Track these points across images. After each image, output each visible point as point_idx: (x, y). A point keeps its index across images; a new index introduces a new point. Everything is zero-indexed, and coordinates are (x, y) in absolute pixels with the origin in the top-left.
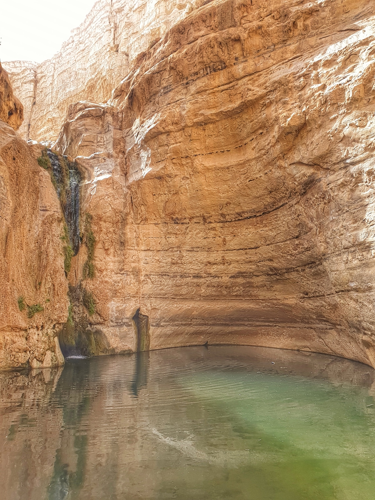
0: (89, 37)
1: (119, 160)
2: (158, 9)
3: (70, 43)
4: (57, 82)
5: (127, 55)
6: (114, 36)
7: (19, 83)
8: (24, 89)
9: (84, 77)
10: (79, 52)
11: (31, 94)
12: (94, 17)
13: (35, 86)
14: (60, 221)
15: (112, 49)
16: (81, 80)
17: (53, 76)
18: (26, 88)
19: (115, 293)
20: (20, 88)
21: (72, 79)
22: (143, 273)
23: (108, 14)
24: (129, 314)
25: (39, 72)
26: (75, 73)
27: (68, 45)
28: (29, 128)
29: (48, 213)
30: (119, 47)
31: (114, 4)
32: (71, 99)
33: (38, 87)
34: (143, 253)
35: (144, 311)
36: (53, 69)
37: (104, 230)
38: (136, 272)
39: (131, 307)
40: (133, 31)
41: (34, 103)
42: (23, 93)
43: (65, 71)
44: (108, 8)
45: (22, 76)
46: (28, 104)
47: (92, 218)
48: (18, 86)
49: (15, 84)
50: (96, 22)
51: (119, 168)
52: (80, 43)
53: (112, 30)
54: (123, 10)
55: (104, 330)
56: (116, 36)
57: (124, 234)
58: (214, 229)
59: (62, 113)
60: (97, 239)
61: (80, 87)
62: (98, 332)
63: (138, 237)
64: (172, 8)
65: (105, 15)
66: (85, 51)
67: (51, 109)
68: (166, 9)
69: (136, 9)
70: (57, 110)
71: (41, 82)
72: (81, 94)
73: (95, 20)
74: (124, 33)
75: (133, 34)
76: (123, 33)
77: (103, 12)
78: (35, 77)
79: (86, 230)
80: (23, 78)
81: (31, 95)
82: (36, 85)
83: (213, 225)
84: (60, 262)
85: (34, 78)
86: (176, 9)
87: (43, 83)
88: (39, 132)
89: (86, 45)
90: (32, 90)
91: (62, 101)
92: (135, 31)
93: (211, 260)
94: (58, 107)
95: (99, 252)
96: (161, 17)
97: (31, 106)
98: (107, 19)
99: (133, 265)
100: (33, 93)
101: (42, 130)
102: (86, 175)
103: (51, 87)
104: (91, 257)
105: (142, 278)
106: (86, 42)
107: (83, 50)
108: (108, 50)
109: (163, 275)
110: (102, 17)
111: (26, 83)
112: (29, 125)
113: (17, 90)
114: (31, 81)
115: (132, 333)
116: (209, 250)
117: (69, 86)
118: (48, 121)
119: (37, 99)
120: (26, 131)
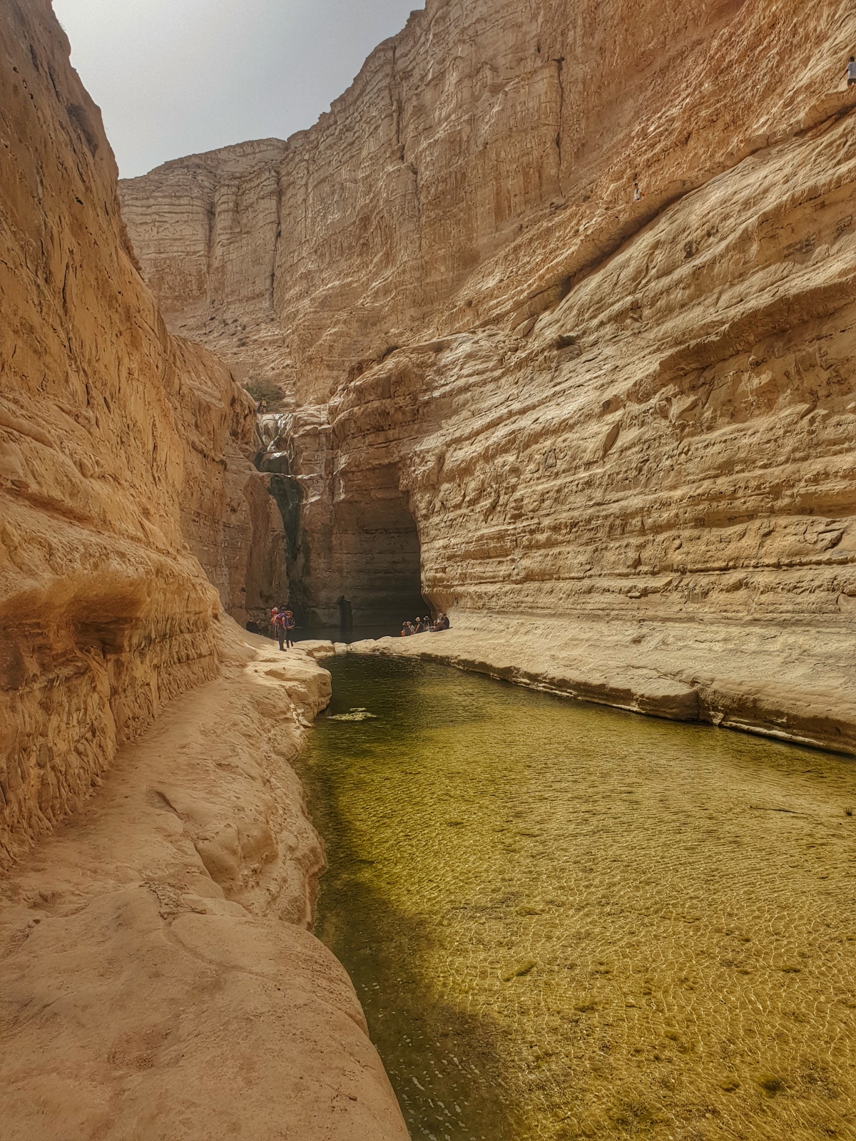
0: (360, 121)
1: (328, 481)
2: (459, 93)
3: (331, 126)
4: (313, 199)
5: (415, 173)
6: (398, 126)
7: (252, 195)
8: (261, 209)
9: (354, 195)
10: (345, 147)
11: (273, 217)
12: (367, 83)
13: (279, 202)
14: (283, 537)
15: (393, 153)
16: (351, 201)
17: (306, 184)
18: (264, 206)
19: (325, 586)
20: (255, 205)
21: (336, 197)
22: (346, 571)
23: (388, 80)
24: (335, 600)
25: (284, 173)
26: (340, 186)
27: (328, 128)
28: (273, 280)
29: (276, 533)
30: (405, 151)
31: (398, 59)
32: (335, 237)
33: (283, 204)
34: (345, 556)
35: (347, 599)
36: (306, 172)
37: (316, 539)
38: (340, 570)
39: (336, 596)
40: (425, 125)
41: (279, 234)
42: (261, 216)
43: (324, 180)
44: (388, 69)
45: (258, 182)
46: (268, 236)
47: (306, 531)
48: (251, 201)
49: (246, 197)
50: (370, 95)
51: (327, 489)
52: (347, 131)
53: (395, 115)
54: (412, 75)
55: (318, 611)
56: (401, 126)
57: (331, 542)
58: (393, 537)
59: (322, 262)
60: (311, 546)
61: (348, 213)
62: (314, 612)
63: (341, 544)
64: (480, 90)
65: (384, 83)
66: (355, 145)
67: (304, 254)
68: (473, 92)
69: (430, 82)
70: (314, 257)
71: (289, 195)
72: (349, 229)
73: (369, 88)
74: (412, 127)
75: (424, 130)
76: (410, 126)
77: (380, 75)
78: (278, 184)
79: (303, 542)
80: (258, 185)
81: (272, 220)
82: (280, 199)
83: (392, 535)
84: (284, 568)
85: (276, 186)
86: (486, 94)
87: (290, 197)
88: (287, 297)
89: (357, 135)
90: (274, 210)
91: (321, 240)
92: (428, 126)
93: (396, 560)
94: (316, 252)
95: (313, 556)
96: (464, 107)
97: (273, 239)
98: (387, 91)
99: (338, 565)
100: (276, 214)
101: (292, 292)
102: (304, 495)
103: (303, 206)
104: (307, 560)
105: (345, 574)
106: (356, 129)
107: (353, 143)
108: (388, 155)
109: (361, 571)
110: (380, 85)
111: (263, 198)
112: (273, 275)
113: (250, 209)
114: (272, 193)
115: (338, 613)
116: (393, 553)
117: (331, 209)
118: (301, 278)
119: (283, 226)
120: (267, 287)
